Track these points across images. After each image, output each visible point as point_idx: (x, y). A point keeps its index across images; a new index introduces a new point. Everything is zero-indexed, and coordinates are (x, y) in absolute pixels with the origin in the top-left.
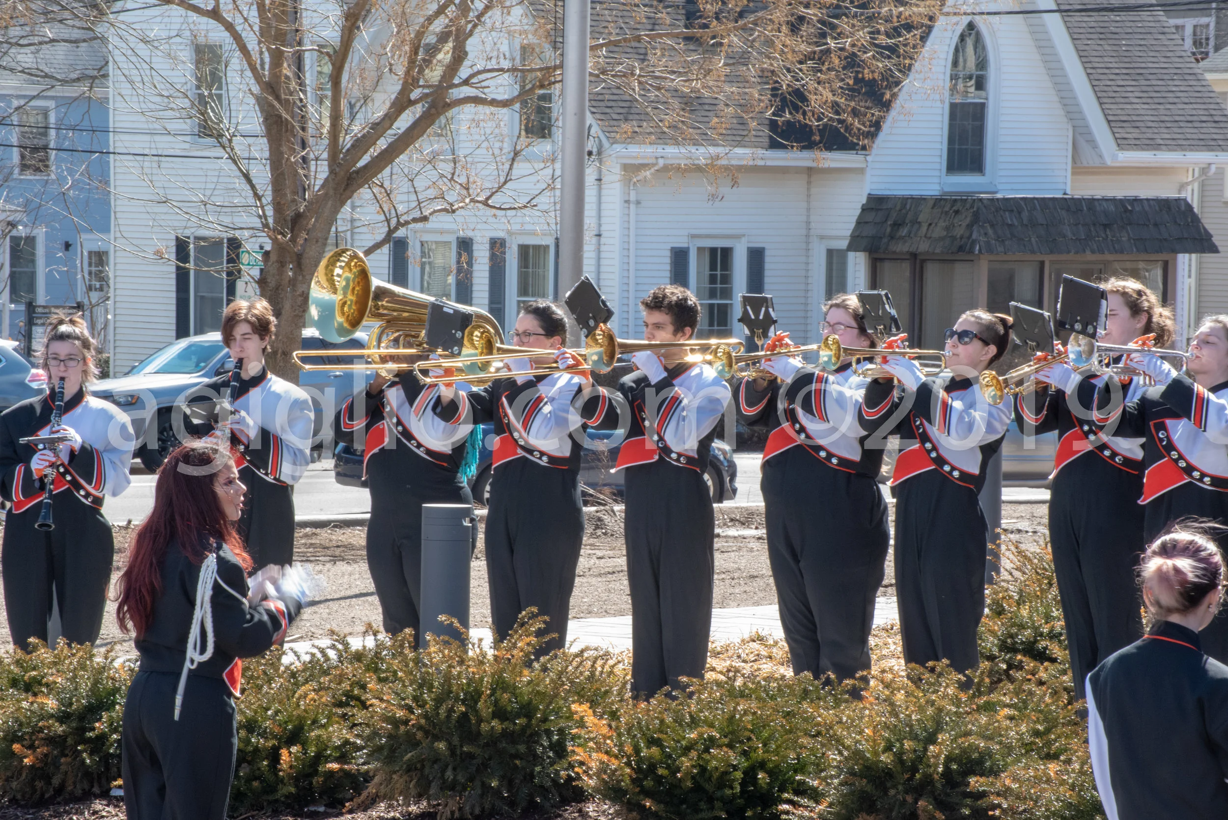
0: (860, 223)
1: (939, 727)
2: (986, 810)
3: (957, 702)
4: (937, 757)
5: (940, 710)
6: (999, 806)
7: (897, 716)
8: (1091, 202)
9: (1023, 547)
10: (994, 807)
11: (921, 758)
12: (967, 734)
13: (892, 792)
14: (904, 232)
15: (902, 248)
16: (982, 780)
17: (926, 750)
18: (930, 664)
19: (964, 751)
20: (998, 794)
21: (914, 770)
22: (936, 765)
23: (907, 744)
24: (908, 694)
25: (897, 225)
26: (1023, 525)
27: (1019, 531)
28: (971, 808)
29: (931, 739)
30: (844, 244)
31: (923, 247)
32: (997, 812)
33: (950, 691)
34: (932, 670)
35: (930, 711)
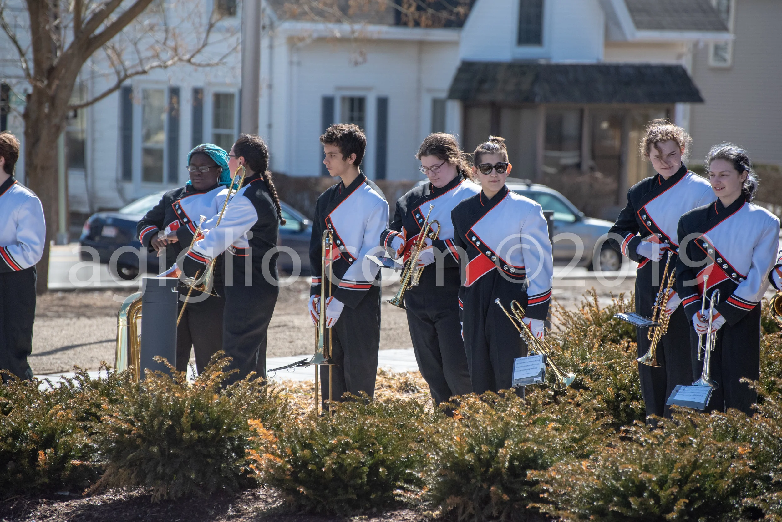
0: (457, 79)
1: (506, 435)
2: (538, 493)
3: (519, 418)
4: (505, 456)
5: (507, 424)
6: (547, 491)
7: (477, 428)
8: (617, 68)
9: (567, 309)
10: (544, 491)
11: (493, 457)
12: (527, 440)
13: (473, 481)
14: (486, 86)
15: (484, 98)
16: (535, 472)
17: (497, 451)
18: (501, 391)
19: (523, 452)
20: (547, 482)
21: (488, 465)
22: (504, 462)
23: (484, 448)
24: (485, 413)
25: (482, 82)
26: (568, 294)
27: (564, 299)
28: (527, 492)
29: (501, 444)
30: (443, 95)
31: (500, 97)
32: (546, 495)
33: (514, 410)
34: (503, 396)
35: (500, 424)
